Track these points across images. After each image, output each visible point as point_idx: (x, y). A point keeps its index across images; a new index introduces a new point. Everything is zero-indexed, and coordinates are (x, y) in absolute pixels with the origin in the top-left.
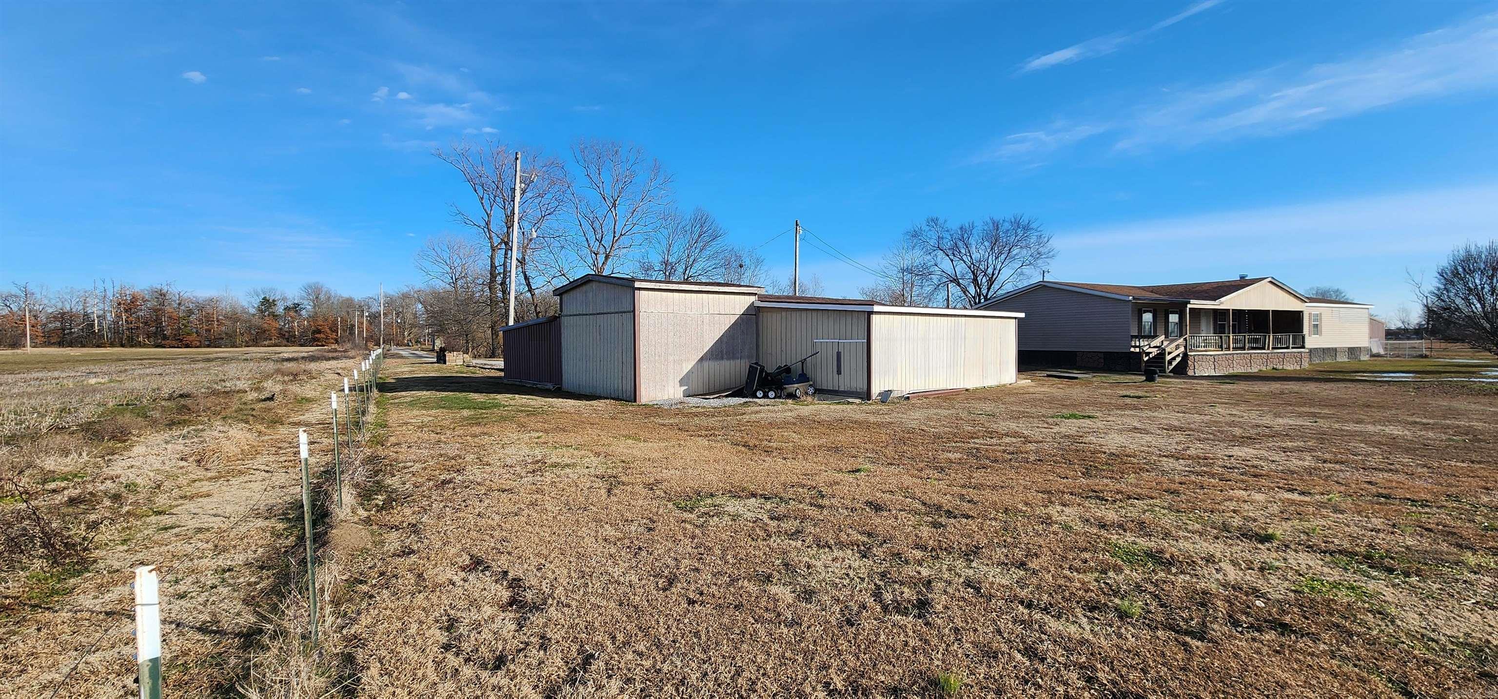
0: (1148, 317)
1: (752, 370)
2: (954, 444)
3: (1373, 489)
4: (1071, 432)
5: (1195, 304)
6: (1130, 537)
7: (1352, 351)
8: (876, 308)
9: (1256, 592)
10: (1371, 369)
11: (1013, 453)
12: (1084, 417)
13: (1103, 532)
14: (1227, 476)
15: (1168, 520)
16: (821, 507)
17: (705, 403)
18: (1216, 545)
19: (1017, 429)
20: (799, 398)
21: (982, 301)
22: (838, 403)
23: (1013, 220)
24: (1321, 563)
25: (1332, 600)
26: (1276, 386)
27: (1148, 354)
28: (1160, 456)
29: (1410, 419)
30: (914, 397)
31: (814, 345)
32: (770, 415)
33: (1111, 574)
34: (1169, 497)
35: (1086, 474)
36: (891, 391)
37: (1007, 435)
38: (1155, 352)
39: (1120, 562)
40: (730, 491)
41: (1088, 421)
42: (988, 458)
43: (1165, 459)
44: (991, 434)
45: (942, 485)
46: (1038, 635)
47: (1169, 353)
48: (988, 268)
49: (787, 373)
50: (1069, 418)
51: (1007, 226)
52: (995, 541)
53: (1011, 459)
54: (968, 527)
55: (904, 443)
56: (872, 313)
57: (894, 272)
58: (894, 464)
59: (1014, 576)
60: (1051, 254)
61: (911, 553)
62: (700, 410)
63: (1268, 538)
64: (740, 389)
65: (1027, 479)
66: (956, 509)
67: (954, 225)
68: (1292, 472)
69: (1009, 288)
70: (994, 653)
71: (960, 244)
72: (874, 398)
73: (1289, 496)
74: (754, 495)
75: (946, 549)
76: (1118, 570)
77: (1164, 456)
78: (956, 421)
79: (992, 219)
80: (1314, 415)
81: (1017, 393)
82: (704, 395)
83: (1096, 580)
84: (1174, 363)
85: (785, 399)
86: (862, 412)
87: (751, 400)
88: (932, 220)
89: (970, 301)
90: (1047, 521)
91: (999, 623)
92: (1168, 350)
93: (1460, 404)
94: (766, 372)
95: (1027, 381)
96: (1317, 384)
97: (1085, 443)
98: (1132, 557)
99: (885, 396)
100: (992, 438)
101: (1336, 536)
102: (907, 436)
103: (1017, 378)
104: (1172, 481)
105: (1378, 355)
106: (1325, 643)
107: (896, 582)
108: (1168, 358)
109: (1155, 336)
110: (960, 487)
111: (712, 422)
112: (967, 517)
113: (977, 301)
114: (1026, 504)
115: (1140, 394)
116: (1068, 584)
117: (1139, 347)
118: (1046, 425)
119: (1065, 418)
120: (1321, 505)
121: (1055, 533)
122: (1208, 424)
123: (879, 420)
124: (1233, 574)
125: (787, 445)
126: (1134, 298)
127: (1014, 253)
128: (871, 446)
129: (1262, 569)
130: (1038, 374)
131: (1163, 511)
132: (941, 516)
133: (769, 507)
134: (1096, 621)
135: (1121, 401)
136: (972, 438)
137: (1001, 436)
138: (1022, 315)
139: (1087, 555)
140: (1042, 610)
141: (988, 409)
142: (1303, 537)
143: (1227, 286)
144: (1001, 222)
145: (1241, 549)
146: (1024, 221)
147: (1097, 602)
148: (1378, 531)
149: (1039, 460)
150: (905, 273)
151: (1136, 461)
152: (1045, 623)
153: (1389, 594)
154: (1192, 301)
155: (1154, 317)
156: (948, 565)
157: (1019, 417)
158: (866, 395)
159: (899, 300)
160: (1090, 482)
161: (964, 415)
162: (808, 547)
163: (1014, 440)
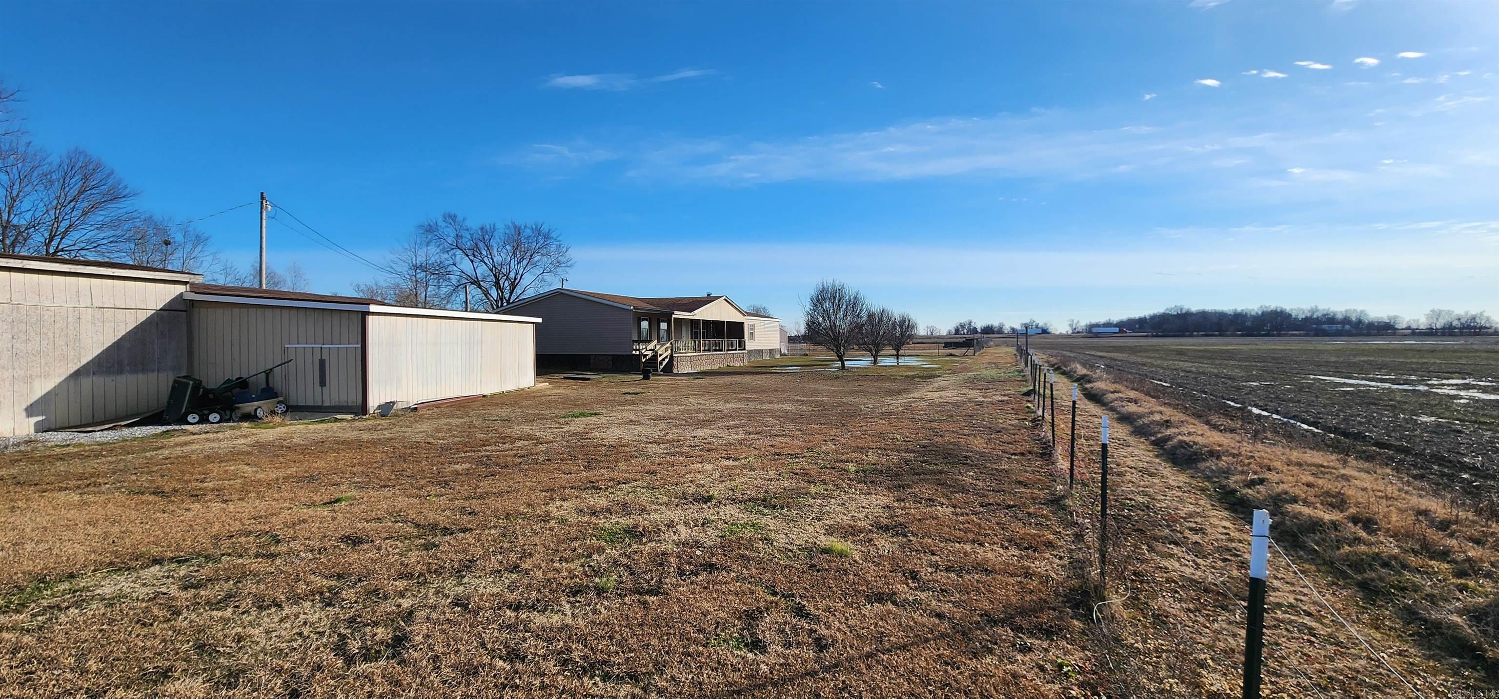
0: (645, 324)
1: (178, 388)
2: (463, 455)
3: (773, 450)
4: (579, 430)
5: (678, 315)
6: (614, 519)
7: (771, 351)
8: (373, 308)
9: (697, 544)
10: (780, 364)
11: (524, 457)
12: (591, 415)
13: (594, 519)
14: (691, 454)
15: (644, 497)
16: (273, 556)
17: (83, 438)
18: (676, 512)
19: (531, 432)
20: (261, 419)
21: (505, 304)
22: (322, 422)
23: (534, 227)
24: (738, 510)
25: (741, 537)
26: (728, 379)
27: (645, 356)
28: (647, 443)
29: (796, 398)
30: (423, 408)
31: (285, 351)
32: (208, 445)
33: (595, 556)
34: (648, 477)
35: (588, 468)
36: (393, 403)
37: (520, 439)
38: (650, 353)
39: (603, 543)
40: (111, 563)
41: (594, 418)
42: (498, 465)
43: (650, 445)
44: (504, 439)
45: (443, 500)
46: (521, 635)
47: (661, 355)
48: (510, 272)
49: (241, 388)
50: (578, 417)
51: (528, 232)
52: (491, 550)
53: (521, 463)
54: (464, 541)
55: (405, 460)
56: (369, 313)
57: (404, 268)
58: (388, 486)
59: (507, 581)
60: (569, 263)
61: (392, 585)
62: (71, 449)
63: (709, 499)
64: (157, 414)
65: (534, 480)
66: (454, 524)
67: (474, 222)
68: (731, 444)
69: (530, 293)
70: (475, 669)
71: (481, 245)
72: (371, 412)
73: (727, 463)
74: (157, 561)
75: (436, 571)
76: (601, 550)
77: (650, 443)
78: (469, 430)
79: (513, 223)
80: (747, 399)
81: (534, 396)
82: (81, 426)
83: (582, 566)
84: (664, 364)
85: (238, 421)
86: (353, 429)
87: (177, 427)
88: (450, 216)
89: (491, 304)
90: (546, 518)
91: (484, 635)
92: (659, 352)
93: (820, 386)
94: (204, 388)
95: (545, 384)
96: (751, 377)
97: (590, 439)
98: (613, 537)
99: (386, 409)
100: (505, 443)
101: (748, 489)
102: (409, 451)
103: (536, 381)
104: (653, 463)
105: (784, 355)
106: (734, 572)
107: (369, 625)
108: (660, 359)
109: (650, 341)
110: (464, 499)
111: (92, 465)
112: (464, 530)
113: (500, 304)
114: (529, 505)
115: (638, 390)
116: (556, 576)
117: (639, 350)
118: (557, 426)
119: (575, 417)
120: (744, 467)
121: (552, 529)
122: (683, 412)
123: (375, 437)
124: (684, 532)
125: (232, 482)
126: (634, 308)
127: (536, 259)
128: (360, 469)
129: (703, 524)
130: (556, 376)
131: (643, 491)
132: (437, 536)
133: (182, 573)
134: (577, 604)
135: (622, 398)
136: (484, 445)
137: (513, 440)
138: (539, 320)
139: (576, 544)
140: (529, 607)
141: (503, 414)
142: (731, 493)
143: (699, 301)
144: (523, 227)
145: (693, 511)
146: (545, 229)
147: (581, 585)
148: (771, 480)
149: (547, 460)
150: (418, 271)
151: (628, 449)
152: (531, 621)
153: (772, 524)
154: (676, 312)
155: (650, 325)
156: (436, 588)
157: (534, 420)
158: (363, 409)
159: (408, 299)
160: (590, 474)
161: (477, 422)
162: (243, 613)
163: (526, 443)
